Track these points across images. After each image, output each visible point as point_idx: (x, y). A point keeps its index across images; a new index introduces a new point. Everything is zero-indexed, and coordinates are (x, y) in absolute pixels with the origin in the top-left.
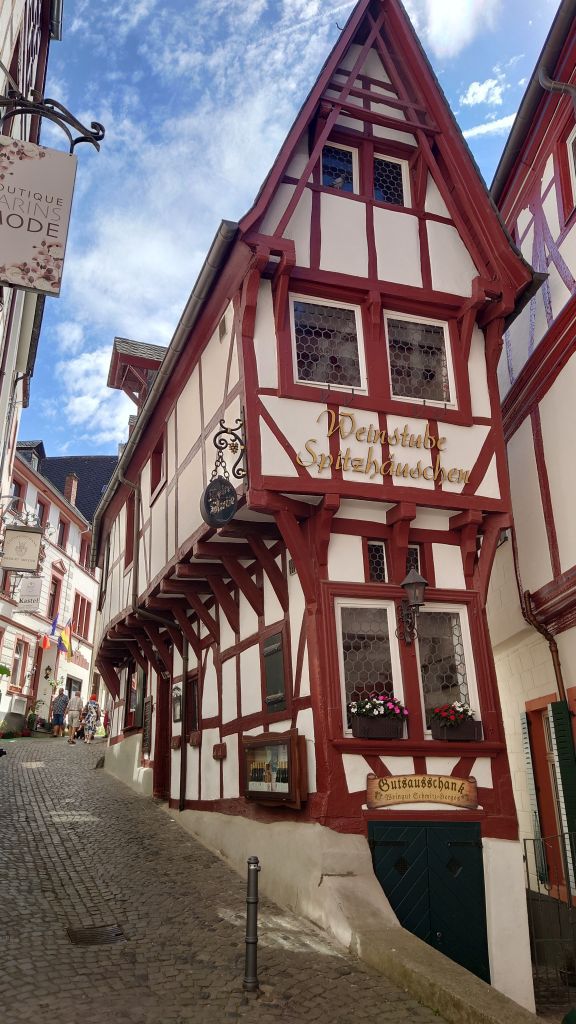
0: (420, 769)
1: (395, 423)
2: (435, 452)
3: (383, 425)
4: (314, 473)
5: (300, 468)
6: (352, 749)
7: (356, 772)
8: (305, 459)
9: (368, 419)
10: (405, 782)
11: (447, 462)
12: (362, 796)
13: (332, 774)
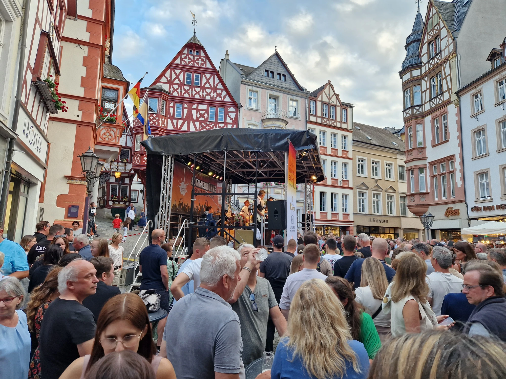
0: (119, 203)
1: (120, 164)
2: (125, 167)
3: (118, 164)
4: (107, 170)
5: (106, 170)
6: (110, 200)
7: (111, 203)
8: (106, 169)
9: (116, 163)
10: (117, 204)
11: (126, 169)
12: (111, 205)
13: (108, 203)
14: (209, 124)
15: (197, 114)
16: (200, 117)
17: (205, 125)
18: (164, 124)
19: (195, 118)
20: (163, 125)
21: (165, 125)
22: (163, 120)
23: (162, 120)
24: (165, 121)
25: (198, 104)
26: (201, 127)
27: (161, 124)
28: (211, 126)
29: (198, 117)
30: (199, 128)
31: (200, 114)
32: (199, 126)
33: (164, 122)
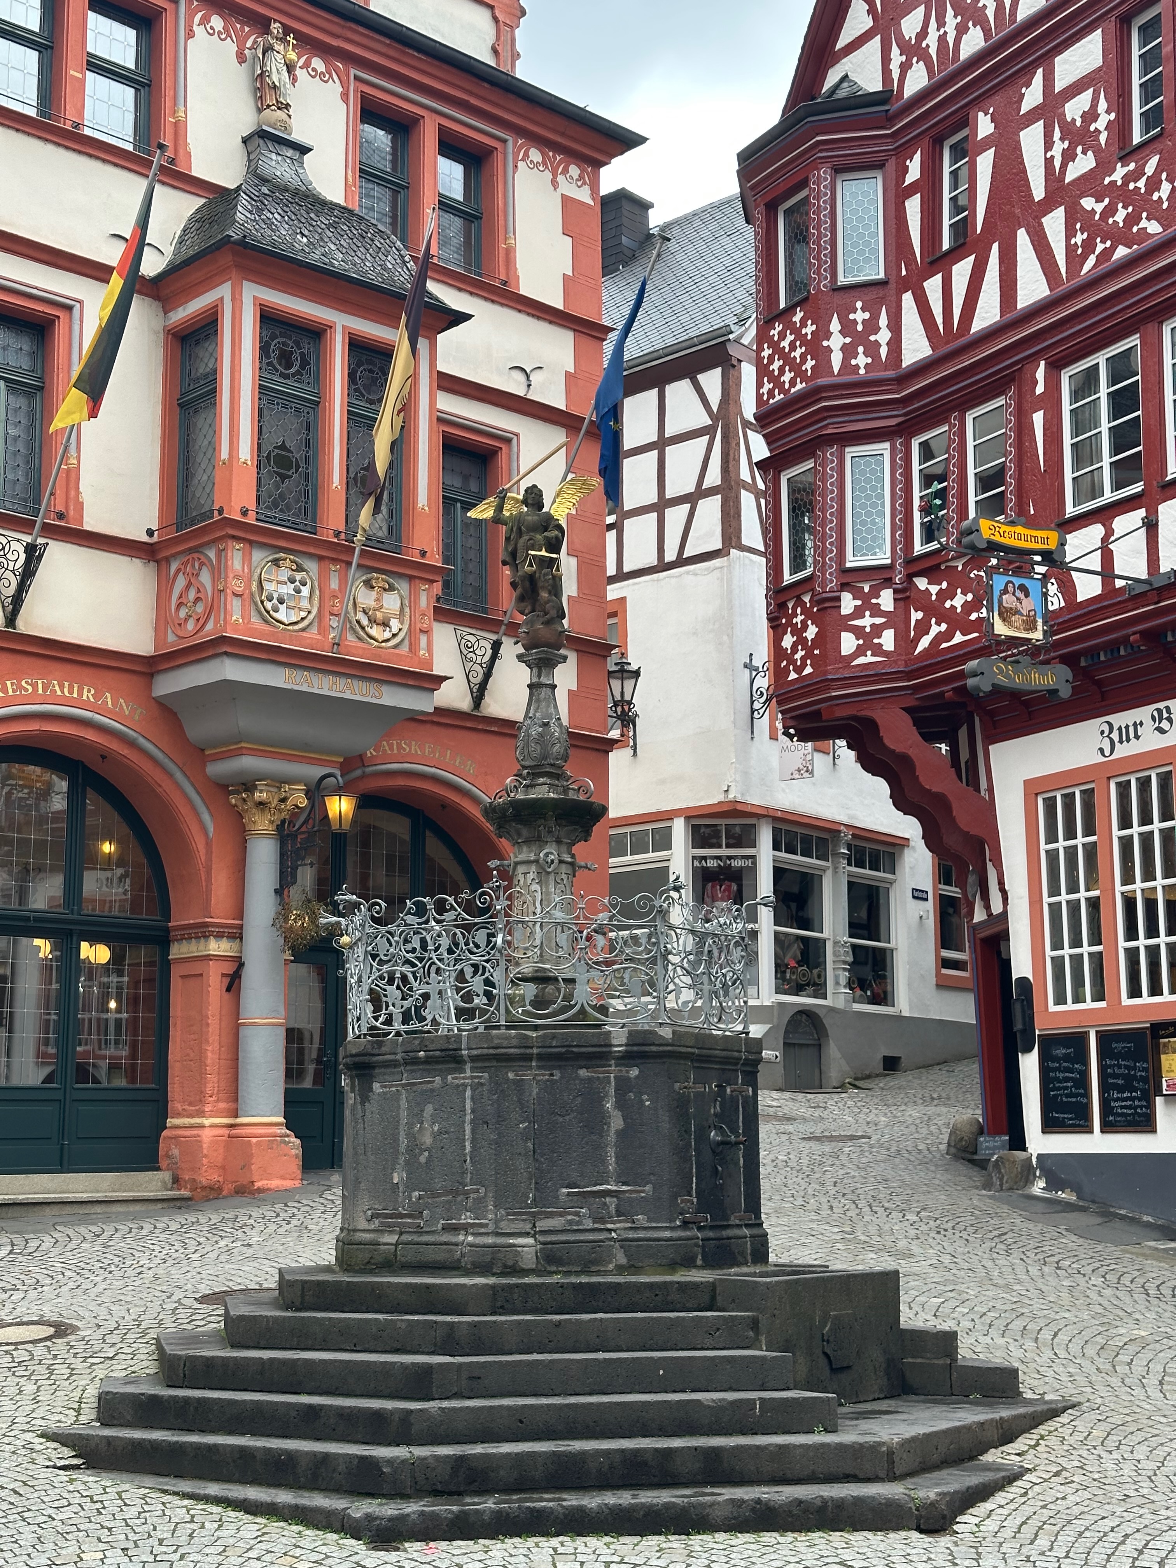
14: (1127, 179)
15: (1048, 145)
16: (1069, 156)
17: (1099, 208)
18: (872, 349)
19: (1038, 192)
20: (861, 360)
21: (884, 351)
22: (860, 316)
23: (847, 328)
24: (883, 321)
25: (1046, 60)
26: (1079, 238)
27: (836, 360)
28: (1141, 184)
29: (1057, 164)
30: (1070, 249)
31: (1068, 131)
32: (1070, 233)
33: (872, 326)
